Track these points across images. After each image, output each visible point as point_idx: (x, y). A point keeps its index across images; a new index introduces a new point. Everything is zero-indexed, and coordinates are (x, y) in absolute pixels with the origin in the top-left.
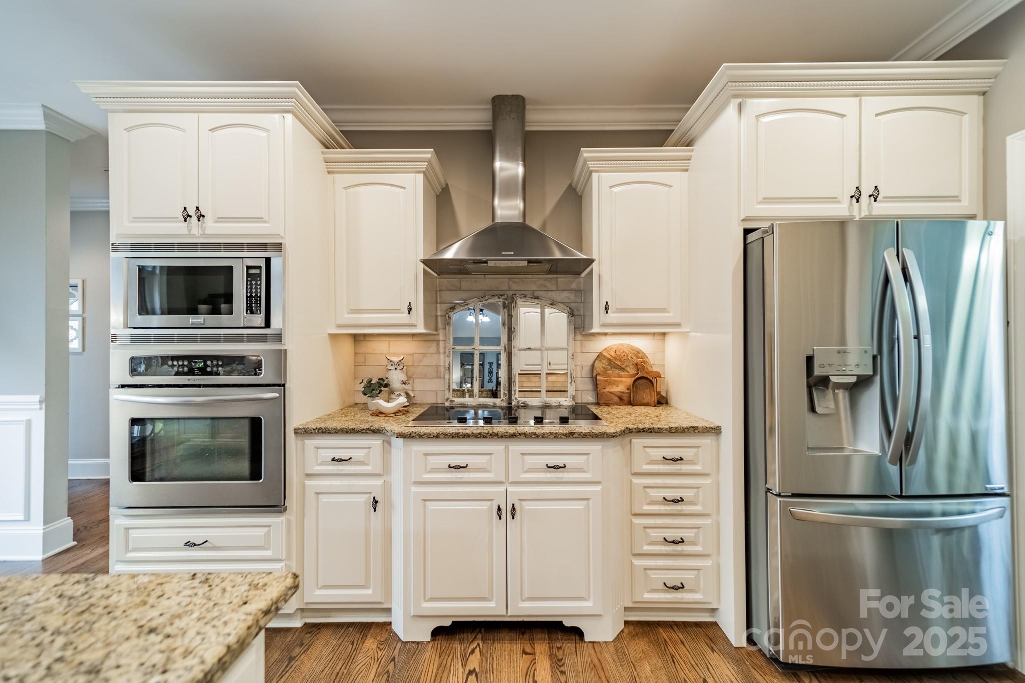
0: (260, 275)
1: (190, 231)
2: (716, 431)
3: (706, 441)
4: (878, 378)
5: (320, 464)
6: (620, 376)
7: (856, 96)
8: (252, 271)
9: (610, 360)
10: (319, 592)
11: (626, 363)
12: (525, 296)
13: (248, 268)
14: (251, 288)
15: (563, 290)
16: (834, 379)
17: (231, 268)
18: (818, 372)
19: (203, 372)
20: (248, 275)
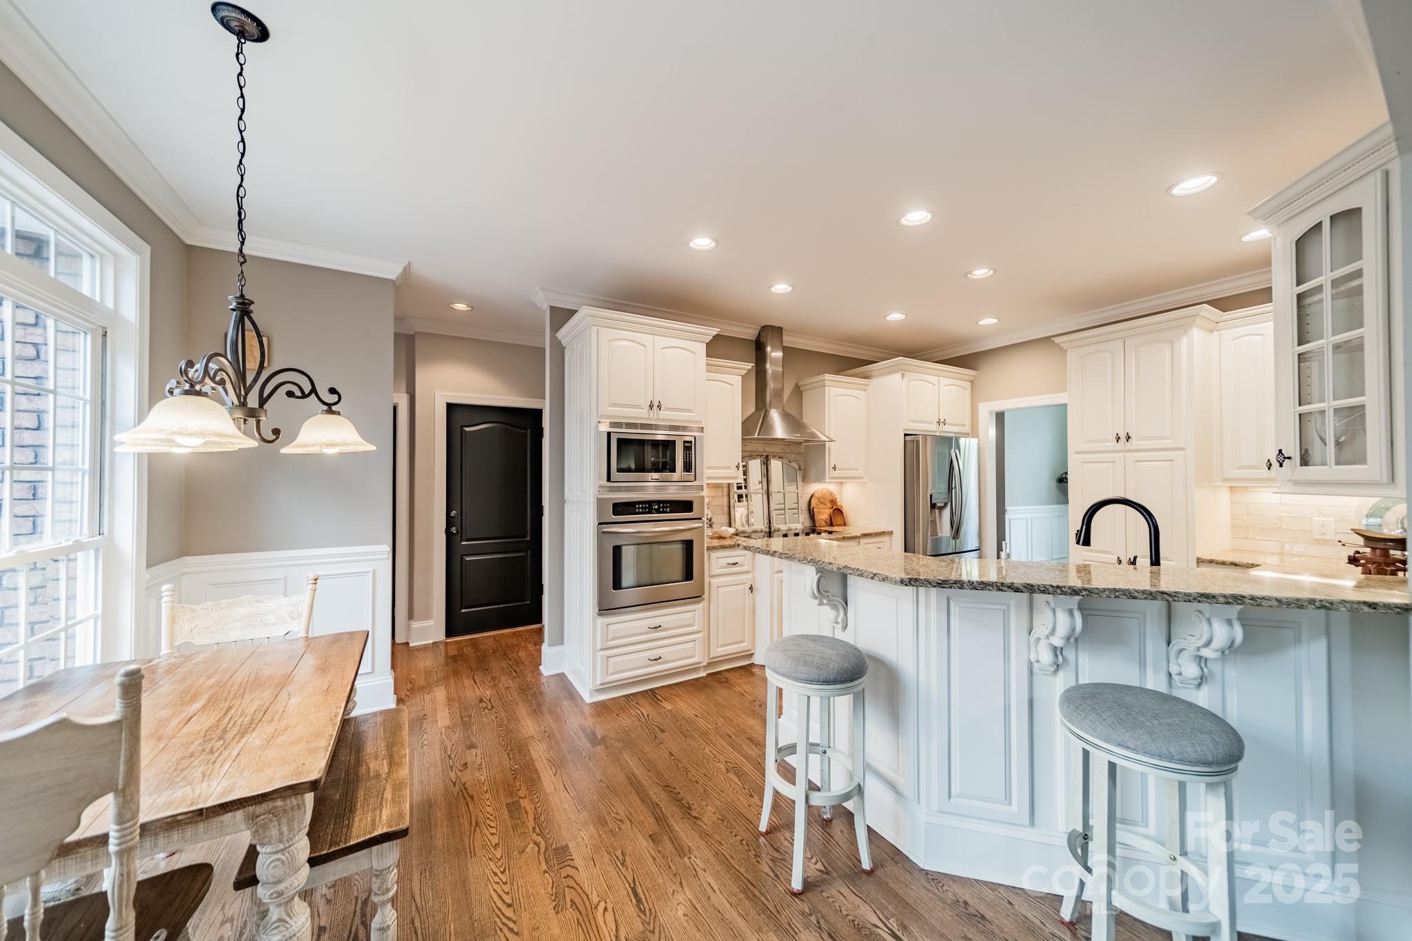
0: (691, 446)
1: (649, 416)
2: (891, 533)
3: (886, 539)
4: (949, 504)
5: (720, 568)
6: (824, 509)
7: (938, 376)
8: (687, 445)
9: (818, 498)
10: (718, 650)
11: (826, 500)
12: (775, 456)
13: (685, 442)
14: (686, 456)
15: (793, 453)
16: (938, 505)
17: (675, 441)
18: (934, 502)
19: (658, 511)
20: (684, 447)
